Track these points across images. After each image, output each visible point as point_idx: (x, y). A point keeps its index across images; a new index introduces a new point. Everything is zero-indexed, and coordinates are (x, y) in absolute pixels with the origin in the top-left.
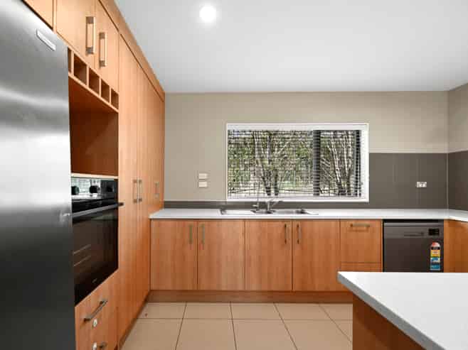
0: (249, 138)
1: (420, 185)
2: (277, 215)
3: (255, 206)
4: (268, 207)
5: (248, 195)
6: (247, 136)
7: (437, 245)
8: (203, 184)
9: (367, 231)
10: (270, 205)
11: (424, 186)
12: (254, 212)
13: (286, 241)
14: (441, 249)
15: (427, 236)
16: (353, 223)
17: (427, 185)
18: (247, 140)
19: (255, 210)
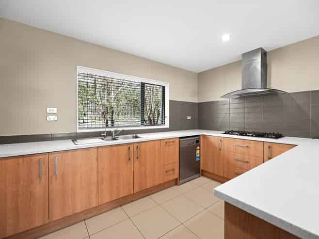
0: (91, 83)
1: (189, 118)
2: (121, 140)
3: (102, 134)
4: (114, 134)
5: (91, 126)
6: (90, 81)
7: (198, 148)
8: (52, 118)
9: (173, 145)
10: (115, 133)
11: (190, 118)
12: (103, 139)
13: (129, 159)
14: (200, 149)
15: (195, 143)
16: (166, 141)
17: (191, 118)
18: (89, 84)
19: (103, 137)
